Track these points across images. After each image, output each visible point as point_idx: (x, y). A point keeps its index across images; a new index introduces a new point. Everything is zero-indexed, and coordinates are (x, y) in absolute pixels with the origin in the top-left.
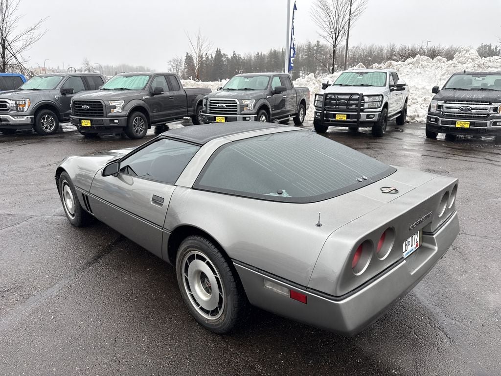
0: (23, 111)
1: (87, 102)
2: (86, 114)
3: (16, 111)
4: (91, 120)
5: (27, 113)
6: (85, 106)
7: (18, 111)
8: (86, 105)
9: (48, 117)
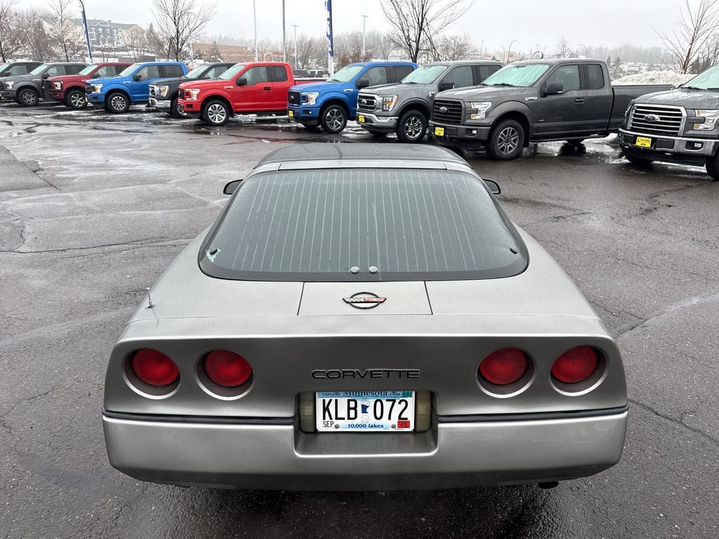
0: (388, 111)
1: (447, 102)
2: (443, 118)
3: (381, 110)
4: (445, 127)
5: (392, 113)
6: (442, 108)
7: (384, 110)
8: (445, 106)
9: (415, 120)
